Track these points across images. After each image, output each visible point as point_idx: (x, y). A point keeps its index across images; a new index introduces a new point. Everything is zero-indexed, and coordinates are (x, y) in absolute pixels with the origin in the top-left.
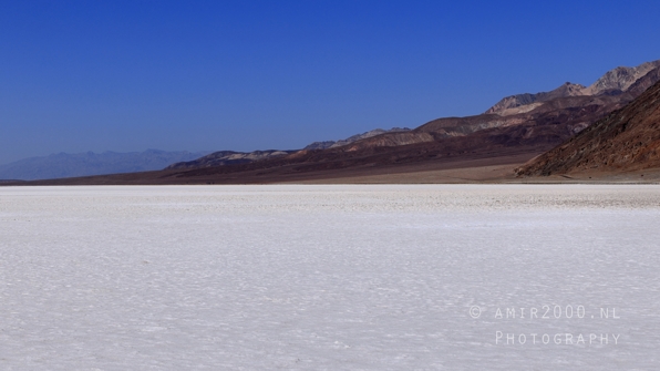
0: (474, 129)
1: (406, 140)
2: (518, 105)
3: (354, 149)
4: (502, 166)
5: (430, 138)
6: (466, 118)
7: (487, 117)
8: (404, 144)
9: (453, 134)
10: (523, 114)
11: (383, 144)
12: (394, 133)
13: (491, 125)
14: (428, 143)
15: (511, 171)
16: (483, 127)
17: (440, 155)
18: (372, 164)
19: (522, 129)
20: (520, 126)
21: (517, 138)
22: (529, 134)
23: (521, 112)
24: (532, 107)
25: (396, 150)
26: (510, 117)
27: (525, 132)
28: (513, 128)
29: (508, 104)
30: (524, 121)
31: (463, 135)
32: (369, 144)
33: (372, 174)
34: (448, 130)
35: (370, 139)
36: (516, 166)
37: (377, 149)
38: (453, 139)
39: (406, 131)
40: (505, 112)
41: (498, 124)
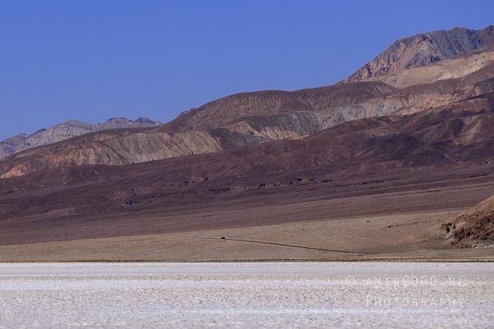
0: (325, 119)
1: (152, 150)
2: (435, 60)
3: (16, 172)
4: (409, 217)
5: (210, 146)
6: (304, 93)
7: (358, 90)
8: (144, 158)
9: (271, 134)
10: (452, 82)
11: (92, 160)
12: (118, 132)
13: (370, 110)
14: (207, 156)
15: (435, 229)
16: (349, 114)
17: (238, 189)
18: (66, 212)
19: (451, 121)
20: (445, 113)
21: (438, 145)
22: (471, 134)
23: (448, 76)
24: (475, 64)
25: (126, 174)
26: (419, 89)
27: (458, 127)
28: (426, 120)
29: (408, 56)
30: (457, 98)
31: (296, 137)
32: (56, 161)
33: (67, 237)
34: (259, 122)
35: (56, 148)
36: (448, 216)
37: (77, 172)
38: (270, 148)
39: (145, 127)
40: (403, 77)
41: (388, 107)
